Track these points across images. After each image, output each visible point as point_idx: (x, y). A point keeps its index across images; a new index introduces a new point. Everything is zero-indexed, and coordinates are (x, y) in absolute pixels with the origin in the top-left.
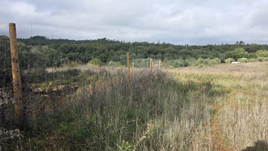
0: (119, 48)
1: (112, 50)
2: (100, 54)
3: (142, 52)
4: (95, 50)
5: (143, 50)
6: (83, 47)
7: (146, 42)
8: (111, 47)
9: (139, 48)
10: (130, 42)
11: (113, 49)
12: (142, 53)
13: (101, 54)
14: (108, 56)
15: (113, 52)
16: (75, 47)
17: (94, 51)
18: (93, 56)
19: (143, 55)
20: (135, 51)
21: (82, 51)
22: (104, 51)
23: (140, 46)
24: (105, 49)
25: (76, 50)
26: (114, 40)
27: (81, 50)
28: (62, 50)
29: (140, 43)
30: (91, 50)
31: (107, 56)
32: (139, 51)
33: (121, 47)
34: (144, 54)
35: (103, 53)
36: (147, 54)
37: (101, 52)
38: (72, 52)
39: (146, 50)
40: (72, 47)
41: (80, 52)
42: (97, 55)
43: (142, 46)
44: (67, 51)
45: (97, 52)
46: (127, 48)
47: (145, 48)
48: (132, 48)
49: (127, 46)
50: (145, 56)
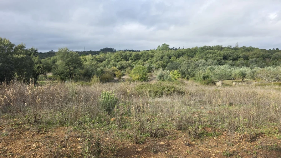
0: (183, 54)
1: (173, 57)
2: (157, 61)
4: (152, 57)
6: (138, 55)
7: (219, 46)
8: (172, 53)
9: (210, 53)
11: (175, 56)
12: (214, 59)
16: (130, 55)
18: (148, 64)
19: (216, 61)
20: (204, 56)
21: (137, 59)
22: (162, 58)
24: (164, 56)
25: (130, 58)
26: (179, 48)
28: (115, 58)
29: (210, 47)
32: (210, 56)
33: (185, 53)
34: (218, 60)
35: (161, 61)
36: (222, 59)
37: (158, 59)
38: (124, 61)
39: (220, 55)
40: (126, 55)
41: (135, 60)
42: (153, 62)
43: (214, 50)
44: (120, 60)
45: (154, 59)
46: (193, 54)
47: (218, 53)
48: (200, 53)
49: (193, 52)
50: (219, 63)
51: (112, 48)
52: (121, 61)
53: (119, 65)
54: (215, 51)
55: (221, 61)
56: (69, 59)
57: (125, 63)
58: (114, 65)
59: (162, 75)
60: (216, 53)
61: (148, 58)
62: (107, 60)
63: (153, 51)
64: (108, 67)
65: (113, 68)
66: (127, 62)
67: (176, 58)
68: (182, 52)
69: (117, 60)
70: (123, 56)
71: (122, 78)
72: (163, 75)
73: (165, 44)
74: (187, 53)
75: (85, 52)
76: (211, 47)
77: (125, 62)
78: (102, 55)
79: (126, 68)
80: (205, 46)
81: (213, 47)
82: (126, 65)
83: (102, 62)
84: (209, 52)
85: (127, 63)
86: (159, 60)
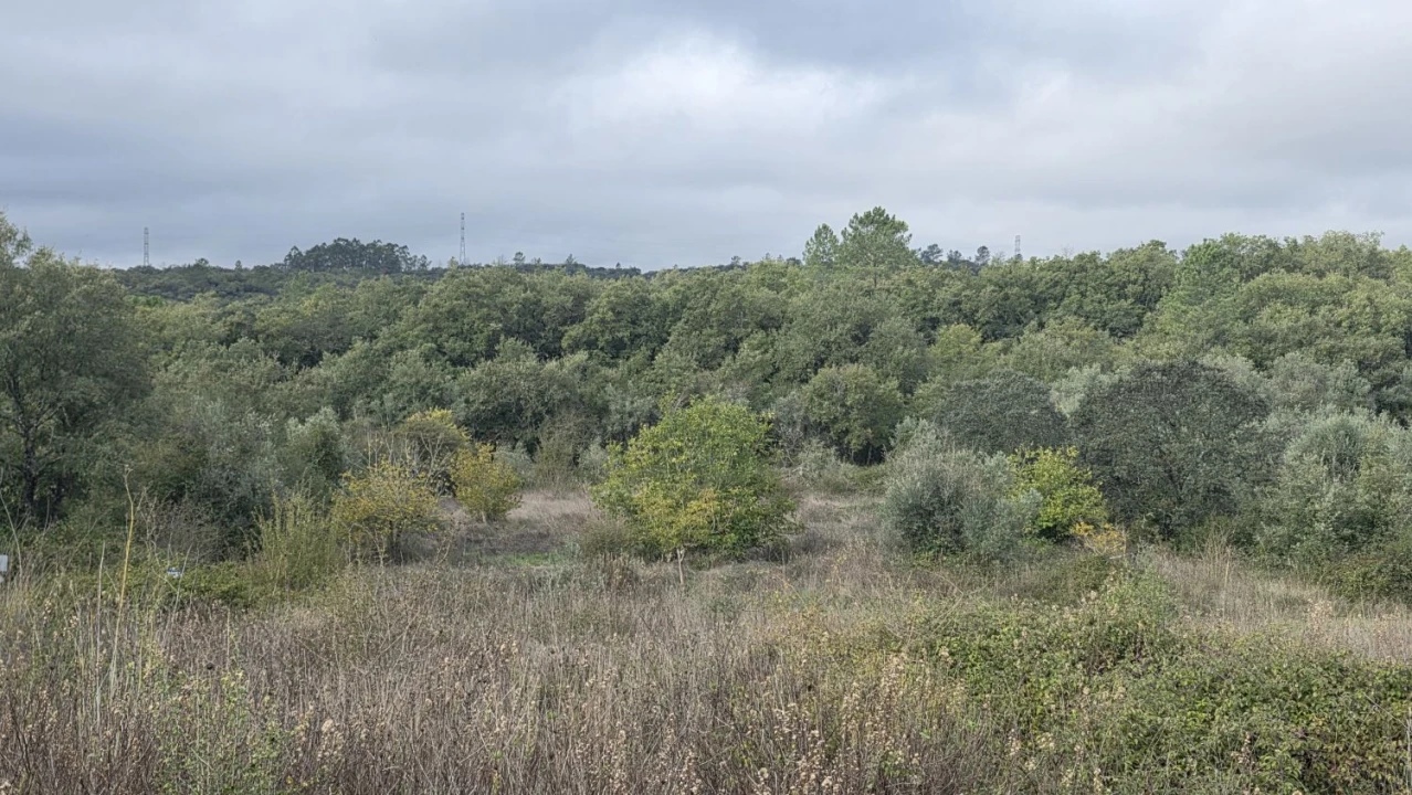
0: (1039, 303)
1: (954, 332)
2: (820, 363)
3: (1327, 343)
4: (768, 323)
5: (1343, 312)
6: (644, 302)
7: (1349, 239)
8: (944, 295)
9: (1289, 297)
10: (1157, 244)
11: (970, 319)
12: (1332, 355)
13: (824, 371)
14: (907, 389)
15: (967, 349)
16: (569, 302)
17: (760, 335)
18: (742, 387)
19: (1345, 368)
20: (1240, 328)
21: (635, 337)
22: (862, 334)
23: (1284, 279)
24: (882, 315)
25: (575, 331)
26: (983, 250)
27: (624, 334)
28: (437, 328)
29: (1272, 245)
30: (724, 326)
31: (894, 383)
32: (1285, 324)
33: (1059, 299)
34: (1363, 365)
35: (854, 360)
36: (1393, 356)
37: (827, 344)
38: (516, 354)
39: (1377, 314)
40: (537, 303)
41: (617, 349)
42: (784, 374)
43: (1321, 275)
44: (481, 347)
45: (792, 345)
46: (1125, 304)
47: (1359, 296)
48: (1196, 299)
49: (1130, 288)
50: (1377, 387)
51: (391, 247)
52: (490, 354)
53: (472, 395)
54: (1333, 278)
55: (1389, 371)
56: (25, 324)
57: (526, 377)
58: (424, 392)
59: (937, 492)
60: (1338, 303)
61: (737, 332)
62: (359, 345)
63: (774, 276)
64: (371, 412)
65: (416, 417)
66: (552, 364)
67: (977, 338)
68: (1028, 284)
69: (454, 346)
70: (504, 311)
71: (513, 514)
72: (946, 493)
73: (880, 212)
74: (1076, 297)
75: (149, 270)
76: (1282, 244)
77: (531, 361)
78: (309, 305)
79: (537, 419)
80: (1232, 241)
81: (1294, 246)
82: (541, 394)
83: (312, 359)
84: (1276, 293)
85: (552, 378)
86: (836, 355)
